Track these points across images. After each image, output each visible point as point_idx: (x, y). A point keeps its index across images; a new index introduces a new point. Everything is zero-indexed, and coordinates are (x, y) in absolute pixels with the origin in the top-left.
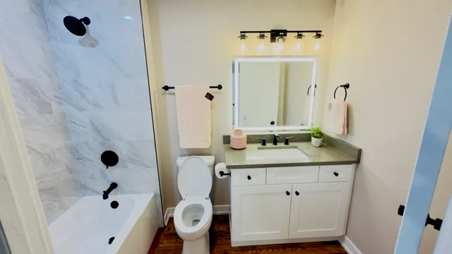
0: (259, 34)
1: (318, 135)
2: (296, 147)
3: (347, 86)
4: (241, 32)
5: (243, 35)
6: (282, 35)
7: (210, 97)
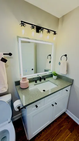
0: (31, 26)
1: (55, 75)
2: (48, 81)
3: (66, 55)
4: (22, 22)
5: (23, 23)
6: (42, 29)
7: (4, 60)
